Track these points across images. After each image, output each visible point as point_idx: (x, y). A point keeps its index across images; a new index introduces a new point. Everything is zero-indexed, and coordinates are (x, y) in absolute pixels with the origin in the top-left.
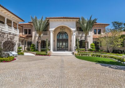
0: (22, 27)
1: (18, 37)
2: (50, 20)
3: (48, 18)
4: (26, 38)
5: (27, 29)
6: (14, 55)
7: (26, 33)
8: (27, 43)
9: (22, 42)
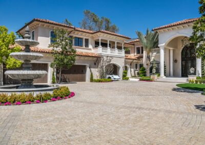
0: (134, 45)
3: (155, 30)
4: (135, 59)
5: (139, 48)
6: (115, 79)
7: (138, 52)
8: (139, 66)
9: (131, 65)
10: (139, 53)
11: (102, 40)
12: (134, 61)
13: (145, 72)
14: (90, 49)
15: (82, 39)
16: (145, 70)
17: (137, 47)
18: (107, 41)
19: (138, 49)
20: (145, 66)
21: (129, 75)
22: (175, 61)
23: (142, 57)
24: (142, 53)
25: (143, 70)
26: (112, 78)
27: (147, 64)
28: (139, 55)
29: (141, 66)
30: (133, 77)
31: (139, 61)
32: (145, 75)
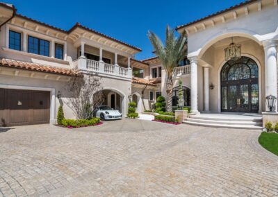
0: (148, 64)
1: (131, 83)
2: (187, 29)
3: (181, 27)
4: (150, 85)
5: (156, 69)
6: (111, 117)
7: (155, 75)
8: (155, 95)
9: (143, 93)
10: (156, 77)
11: (86, 46)
12: (148, 87)
13: (164, 105)
14: (67, 63)
15: (49, 42)
16: (164, 100)
17: (153, 67)
18: (98, 50)
19: (154, 70)
20: (164, 95)
21: (139, 110)
22: (211, 87)
23: (160, 82)
24: (160, 76)
25: (161, 102)
26: (106, 115)
27: (168, 91)
28: (155, 79)
29: (159, 94)
30: (146, 112)
31: (156, 88)
32: (164, 110)
